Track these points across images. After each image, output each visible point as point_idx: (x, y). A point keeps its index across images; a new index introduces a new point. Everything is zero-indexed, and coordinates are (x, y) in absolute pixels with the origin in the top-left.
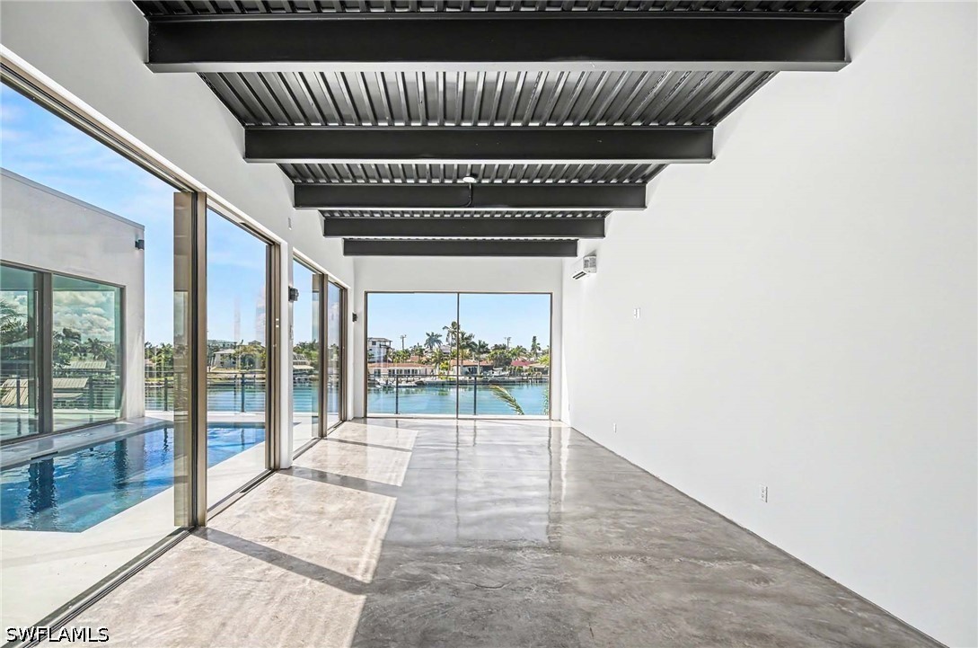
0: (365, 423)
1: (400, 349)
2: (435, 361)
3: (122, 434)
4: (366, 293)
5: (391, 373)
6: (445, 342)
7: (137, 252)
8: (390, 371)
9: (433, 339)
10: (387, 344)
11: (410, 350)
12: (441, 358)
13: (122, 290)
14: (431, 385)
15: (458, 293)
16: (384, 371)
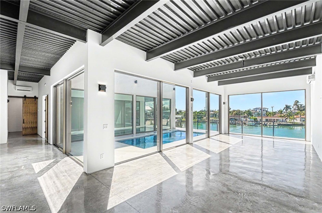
0: (229, 135)
1: (271, 111)
2: (287, 116)
3: (171, 132)
4: (229, 96)
5: (267, 120)
6: (293, 108)
7: (174, 91)
8: (266, 119)
9: (287, 107)
10: (266, 110)
11: (277, 111)
12: (290, 115)
13: (171, 100)
14: (284, 125)
15: (262, 93)
16: (264, 119)
